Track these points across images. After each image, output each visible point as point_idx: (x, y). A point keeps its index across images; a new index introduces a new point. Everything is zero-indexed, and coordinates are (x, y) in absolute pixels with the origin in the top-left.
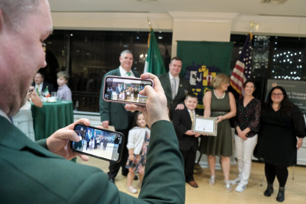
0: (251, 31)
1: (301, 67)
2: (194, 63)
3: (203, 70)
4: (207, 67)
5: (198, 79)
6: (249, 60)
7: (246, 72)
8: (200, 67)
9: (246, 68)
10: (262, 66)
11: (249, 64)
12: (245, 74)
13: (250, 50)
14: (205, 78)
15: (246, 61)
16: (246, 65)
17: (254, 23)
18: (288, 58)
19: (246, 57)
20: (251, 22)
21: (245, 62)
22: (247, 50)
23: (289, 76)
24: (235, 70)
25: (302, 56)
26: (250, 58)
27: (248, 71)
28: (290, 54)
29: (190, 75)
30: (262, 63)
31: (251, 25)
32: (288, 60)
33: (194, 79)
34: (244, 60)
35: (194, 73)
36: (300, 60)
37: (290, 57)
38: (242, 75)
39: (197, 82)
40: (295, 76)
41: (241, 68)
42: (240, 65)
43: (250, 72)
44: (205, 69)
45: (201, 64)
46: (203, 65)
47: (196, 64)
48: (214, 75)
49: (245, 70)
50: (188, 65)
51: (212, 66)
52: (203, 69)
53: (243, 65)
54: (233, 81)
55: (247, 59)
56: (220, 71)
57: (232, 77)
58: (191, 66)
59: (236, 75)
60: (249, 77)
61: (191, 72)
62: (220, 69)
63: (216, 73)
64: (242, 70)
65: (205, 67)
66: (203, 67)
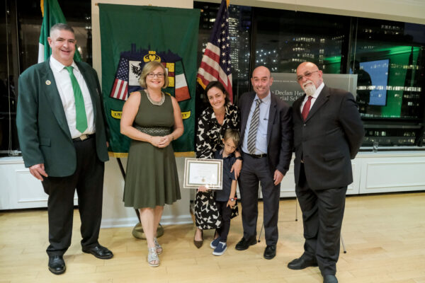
2: (133, 46)
3: (152, 58)
4: (158, 54)
6: (227, 41)
7: (224, 61)
8: (146, 53)
9: (224, 54)
11: (227, 48)
12: (221, 64)
15: (222, 44)
16: (222, 51)
19: (221, 37)
21: (220, 45)
22: (223, 25)
24: (205, 59)
26: (228, 38)
27: (227, 61)
29: (128, 67)
33: (136, 75)
34: (219, 41)
35: (136, 64)
38: (216, 66)
41: (215, 54)
42: (213, 51)
43: (229, 62)
44: (154, 57)
45: (146, 48)
46: (150, 50)
47: (138, 48)
48: (171, 67)
49: (221, 58)
50: (123, 51)
51: (167, 52)
52: (150, 57)
53: (217, 50)
54: (202, 78)
55: (224, 40)
56: (181, 60)
57: (201, 71)
58: (129, 52)
59: (207, 68)
60: (228, 69)
61: (131, 62)
62: (180, 56)
63: (173, 64)
64: (217, 59)
65: (154, 53)
66: (150, 52)
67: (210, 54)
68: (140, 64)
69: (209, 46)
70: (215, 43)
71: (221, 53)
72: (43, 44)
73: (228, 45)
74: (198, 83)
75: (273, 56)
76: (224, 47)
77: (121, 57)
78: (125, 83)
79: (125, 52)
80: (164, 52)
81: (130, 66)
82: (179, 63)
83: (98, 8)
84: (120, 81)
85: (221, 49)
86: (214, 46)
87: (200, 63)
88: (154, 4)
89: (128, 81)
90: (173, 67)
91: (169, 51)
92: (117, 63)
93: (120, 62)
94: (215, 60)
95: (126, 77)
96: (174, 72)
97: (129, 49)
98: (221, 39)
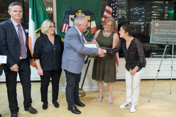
1: (144, 16)
2: (71, 8)
4: (83, 12)
6: (115, 5)
7: (114, 15)
8: (77, 11)
9: (114, 11)
10: (123, 17)
11: (115, 8)
12: (112, 16)
15: (113, 6)
16: (113, 9)
18: (137, 11)
23: (138, 22)
24: (105, 13)
26: (116, 3)
27: (115, 14)
28: (138, 9)
29: (69, 18)
30: (123, 14)
32: (137, 12)
33: (72, 22)
34: (112, 5)
35: (72, 16)
36: (143, 13)
37: (138, 11)
40: (141, 22)
41: (110, 11)
42: (109, 10)
43: (116, 15)
44: (81, 13)
45: (77, 9)
46: (79, 10)
47: (73, 9)
48: (89, 17)
49: (113, 13)
50: (66, 10)
51: (87, 10)
52: (79, 13)
53: (110, 9)
55: (114, 4)
56: (94, 14)
57: (103, 19)
58: (69, 11)
59: (106, 17)
60: (116, 18)
61: (70, 16)
62: (93, 12)
63: (90, 16)
64: (111, 13)
65: (81, 11)
66: (79, 11)
67: (108, 12)
68: (74, 17)
69: (107, 7)
70: (110, 6)
71: (113, 11)
73: (116, 7)
75: (142, 10)
76: (114, 8)
77: (66, 14)
78: (68, 25)
79: (67, 11)
80: (86, 11)
81: (70, 18)
82: (92, 16)
84: (65, 25)
85: (113, 8)
86: (110, 7)
87: (102, 16)
89: (69, 24)
90: (90, 18)
91: (88, 10)
92: (64, 16)
93: (65, 16)
94: (110, 14)
95: (68, 23)
96: (90, 20)
97: (69, 9)
98: (113, 4)
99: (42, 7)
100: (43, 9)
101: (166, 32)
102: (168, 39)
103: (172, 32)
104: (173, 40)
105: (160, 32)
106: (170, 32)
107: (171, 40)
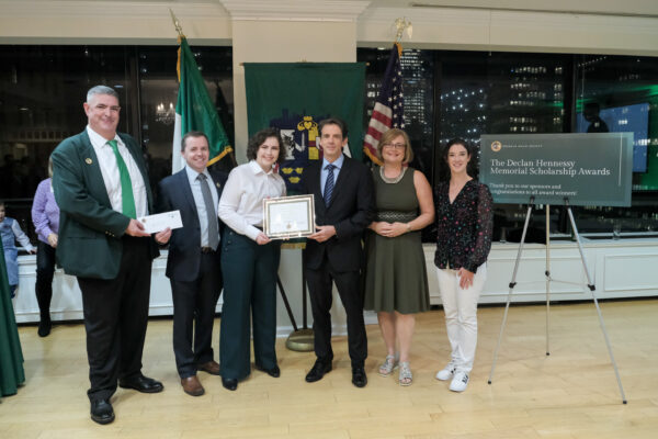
0: (399, 40)
2: (285, 111)
3: (308, 125)
5: (297, 147)
6: (400, 100)
7: (396, 125)
8: (300, 119)
9: (395, 116)
11: (399, 108)
13: (399, 78)
14: (313, 144)
15: (393, 103)
16: (394, 112)
17: (403, 23)
19: (393, 94)
20: (397, 20)
21: (391, 105)
22: (394, 79)
24: (373, 123)
25: (485, 97)
26: (401, 95)
27: (400, 123)
31: (398, 27)
34: (390, 99)
39: (296, 152)
41: (385, 117)
42: (383, 112)
43: (402, 126)
45: (301, 113)
49: (393, 121)
50: (273, 118)
53: (387, 112)
54: (370, 146)
55: (395, 98)
57: (369, 139)
59: (376, 134)
64: (389, 122)
65: (310, 118)
66: (305, 118)
67: (380, 117)
68: (293, 134)
69: (378, 107)
70: (384, 101)
71: (393, 115)
72: (180, 114)
73: (400, 105)
74: (364, 154)
76: (395, 107)
83: (242, 69)
85: (392, 109)
86: (384, 107)
87: (367, 129)
88: (309, 60)
94: (385, 123)
97: (280, 115)
98: (393, 97)
99: (209, 112)
100: (210, 118)
101: (523, 168)
102: (532, 187)
103: (543, 168)
104: (545, 190)
105: (505, 167)
106: (536, 168)
107: (539, 190)
